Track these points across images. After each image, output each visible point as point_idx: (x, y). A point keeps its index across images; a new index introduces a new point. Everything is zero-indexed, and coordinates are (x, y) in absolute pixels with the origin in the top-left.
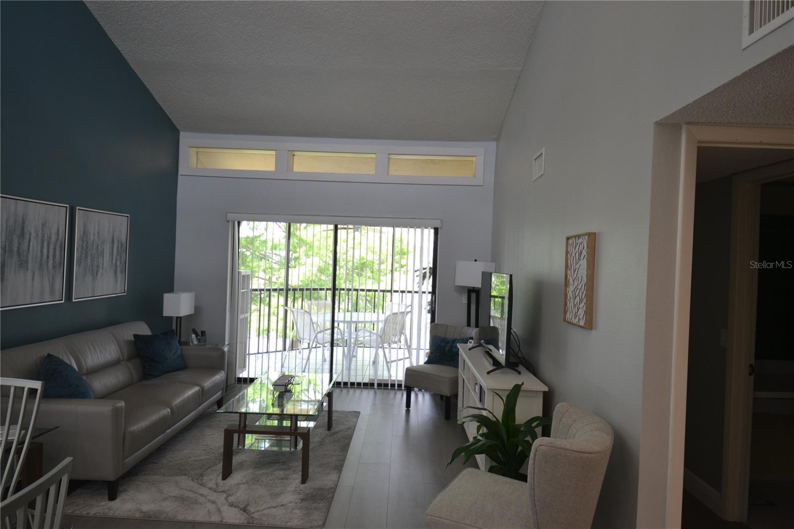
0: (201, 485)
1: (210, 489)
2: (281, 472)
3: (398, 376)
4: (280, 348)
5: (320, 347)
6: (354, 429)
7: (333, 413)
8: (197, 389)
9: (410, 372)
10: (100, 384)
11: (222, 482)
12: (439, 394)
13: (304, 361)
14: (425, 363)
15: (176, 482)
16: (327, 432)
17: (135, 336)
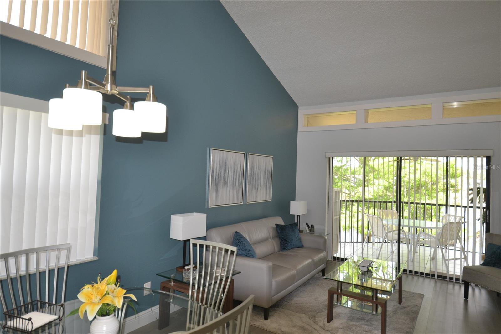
0: (315, 322)
1: (320, 326)
2: (366, 327)
3: (456, 271)
4: (360, 239)
5: (389, 242)
6: (420, 307)
7: (403, 291)
8: (310, 260)
9: (466, 270)
10: (260, 250)
11: (327, 324)
12: (496, 292)
13: (378, 251)
14: (481, 265)
15: (300, 317)
16: (399, 305)
17: (276, 225)
